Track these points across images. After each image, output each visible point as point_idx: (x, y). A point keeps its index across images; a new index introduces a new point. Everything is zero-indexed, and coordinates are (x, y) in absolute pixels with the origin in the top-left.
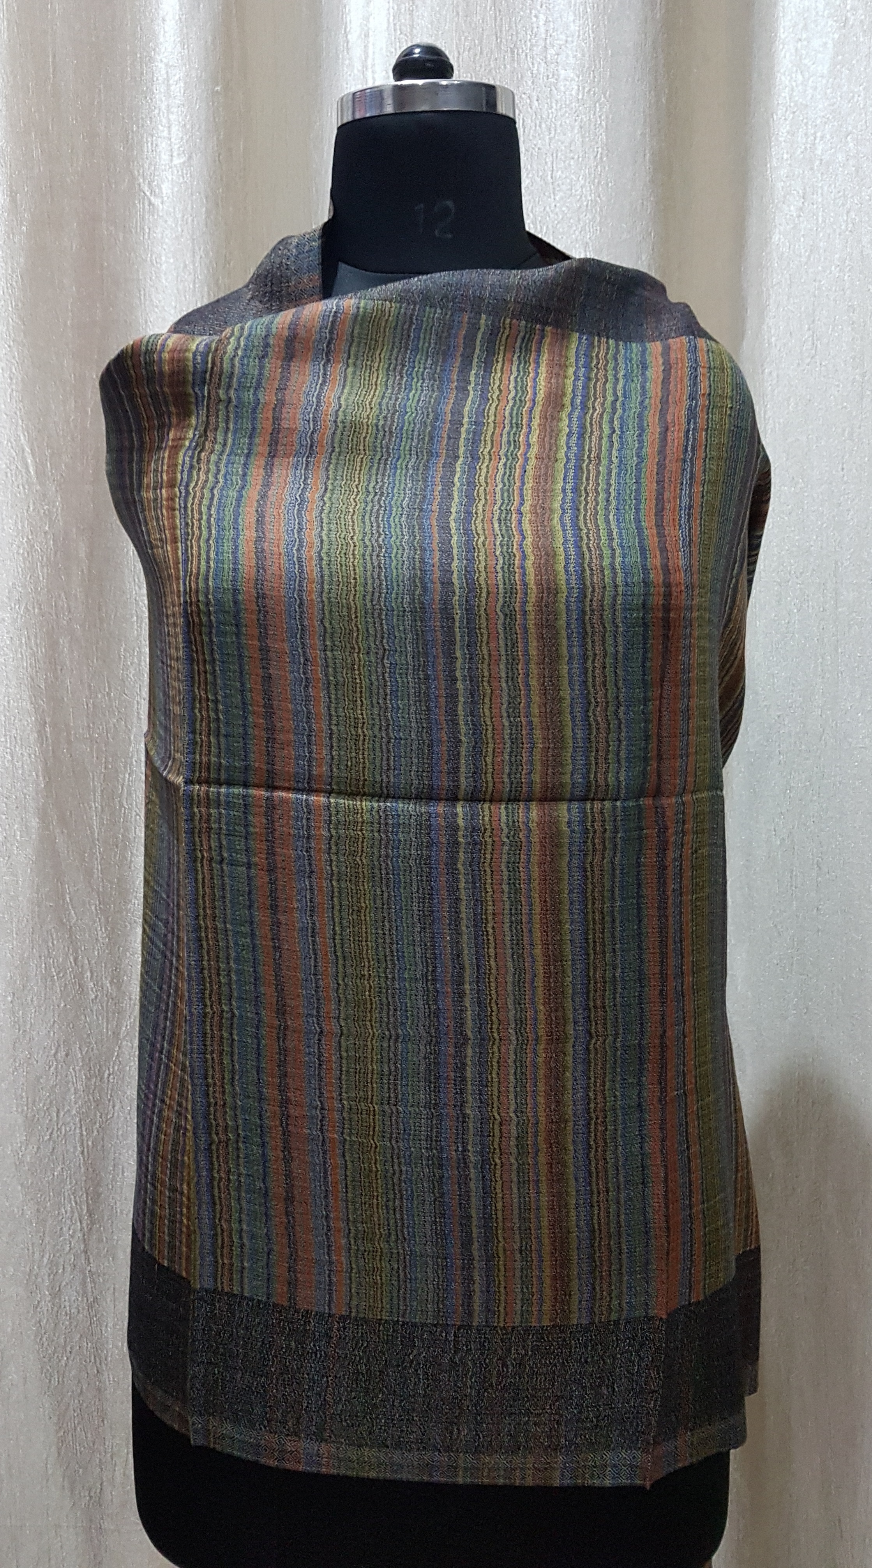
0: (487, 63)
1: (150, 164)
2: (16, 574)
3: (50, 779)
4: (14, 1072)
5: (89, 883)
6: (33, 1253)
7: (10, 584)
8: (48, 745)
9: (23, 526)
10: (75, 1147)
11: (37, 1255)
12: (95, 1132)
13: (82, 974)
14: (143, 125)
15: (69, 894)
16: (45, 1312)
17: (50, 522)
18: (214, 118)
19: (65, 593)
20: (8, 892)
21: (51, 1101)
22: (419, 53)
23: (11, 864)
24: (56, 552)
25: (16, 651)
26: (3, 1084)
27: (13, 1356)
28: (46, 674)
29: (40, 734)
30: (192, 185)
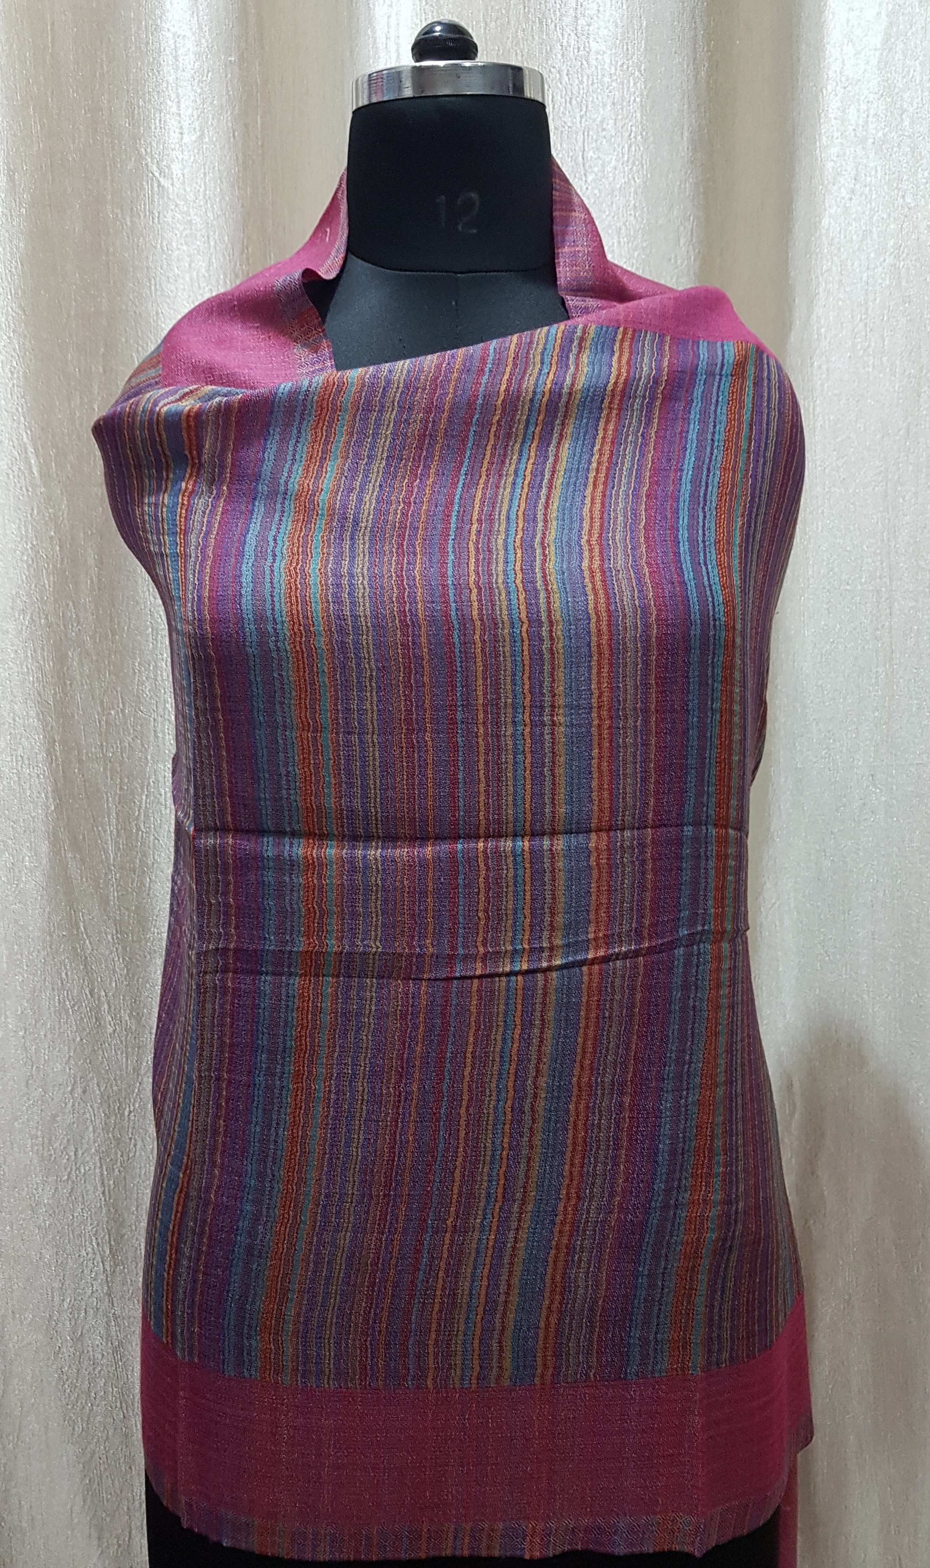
1: (158, 142)
2: (20, 582)
3: (60, 799)
4: (27, 1110)
5: (104, 910)
6: (53, 1298)
7: (14, 592)
8: (57, 765)
9: (27, 531)
10: (96, 1187)
11: (57, 1299)
13: (99, 1006)
14: (150, 100)
15: (83, 922)
16: (67, 1358)
17: (55, 528)
18: (228, 92)
19: (73, 602)
20: (16, 921)
21: (68, 1140)
22: (440, 31)
23: (20, 892)
24: (62, 559)
25: (22, 665)
26: (16, 1124)
27: (33, 1405)
28: (54, 690)
29: (49, 753)
30: (204, 165)
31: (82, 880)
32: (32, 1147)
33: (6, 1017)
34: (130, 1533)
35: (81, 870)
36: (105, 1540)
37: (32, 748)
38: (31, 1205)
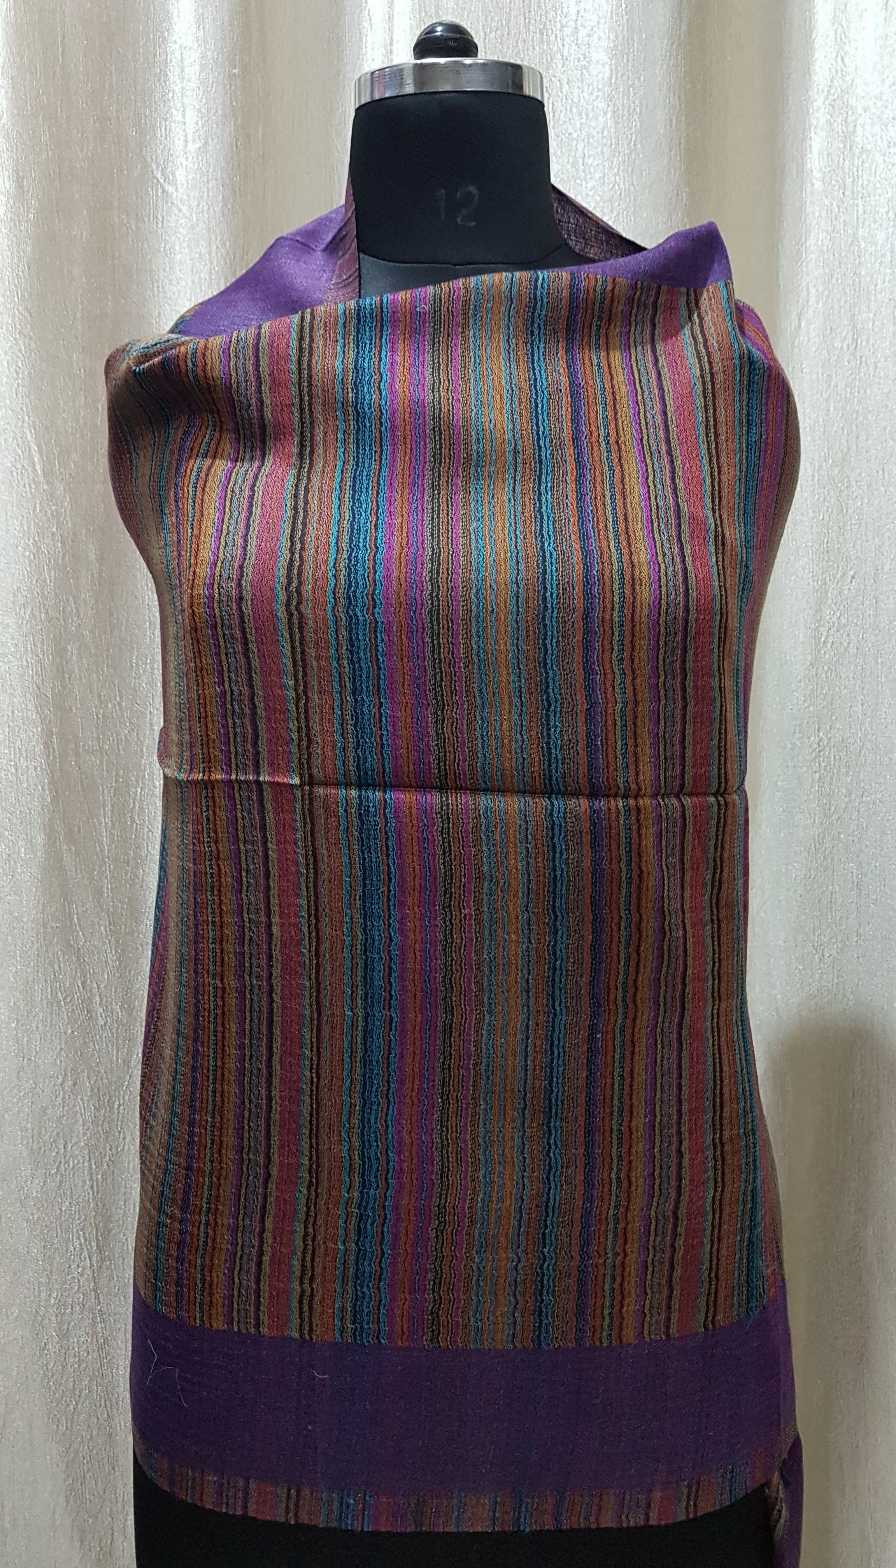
0: (514, 44)
1: (163, 150)
2: (21, 578)
3: (57, 792)
4: (18, 1102)
5: (98, 902)
6: (39, 1292)
7: (15, 587)
8: (55, 757)
9: (29, 528)
10: (84, 1181)
11: (43, 1294)
12: (105, 1166)
13: (90, 999)
14: (156, 109)
15: (77, 914)
16: (52, 1355)
17: (57, 524)
18: (232, 102)
19: (74, 597)
20: (11, 913)
21: (58, 1133)
22: (442, 31)
23: (15, 883)
24: (64, 555)
25: (21, 659)
26: (6, 1116)
27: (17, 1402)
28: (53, 683)
29: (46, 746)
30: (208, 172)
31: (76, 872)
32: (22, 1139)
34: (113, 1535)
35: (75, 861)
36: (87, 1543)
37: (30, 741)
38: (19, 1198)
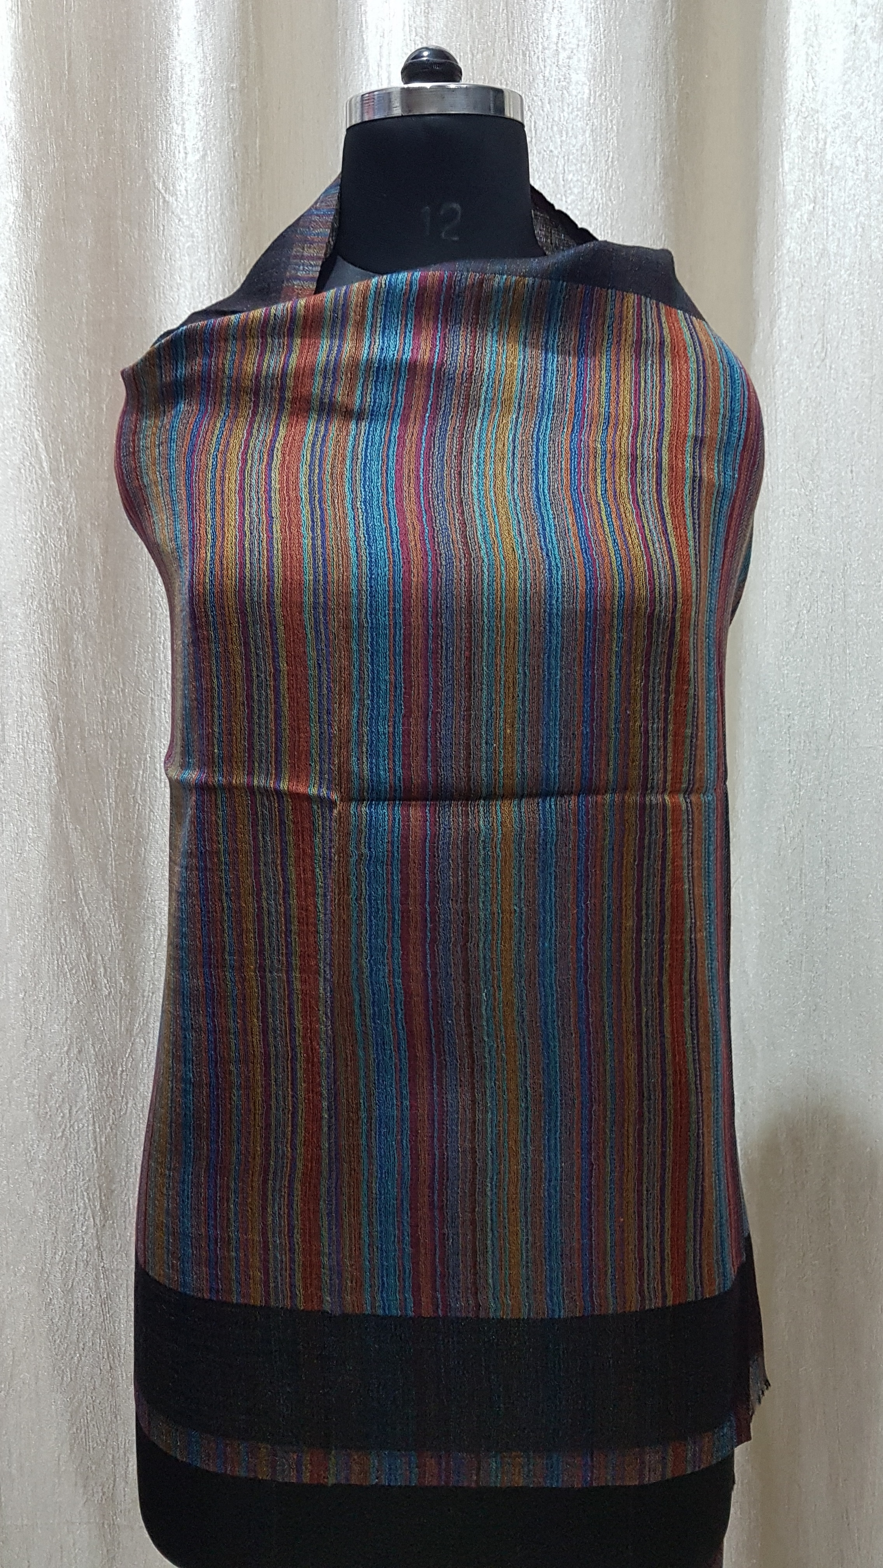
1: (165, 162)
2: (29, 570)
3: (63, 774)
4: (25, 1069)
5: (103, 878)
6: (45, 1250)
7: (23, 579)
8: (61, 741)
9: (36, 522)
10: (88, 1144)
11: (49, 1252)
12: (109, 1130)
13: (95, 970)
14: (158, 123)
15: (83, 890)
16: (57, 1310)
17: (64, 518)
18: (229, 115)
19: (79, 588)
20: (19, 889)
21: (63, 1099)
22: (428, 56)
23: (23, 861)
24: (70, 548)
25: (29, 647)
26: (14, 1082)
27: (24, 1354)
28: (59, 670)
29: (53, 730)
30: (206, 182)
31: (82, 849)
32: (29, 1104)
33: (7, 980)
34: (115, 1481)
35: (81, 840)
36: (90, 1488)
37: (37, 725)
38: (26, 1160)
